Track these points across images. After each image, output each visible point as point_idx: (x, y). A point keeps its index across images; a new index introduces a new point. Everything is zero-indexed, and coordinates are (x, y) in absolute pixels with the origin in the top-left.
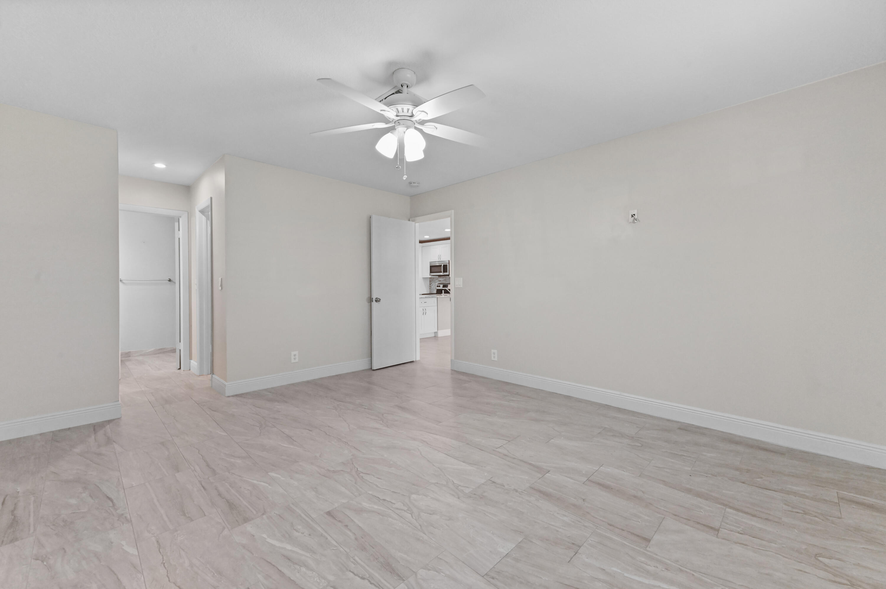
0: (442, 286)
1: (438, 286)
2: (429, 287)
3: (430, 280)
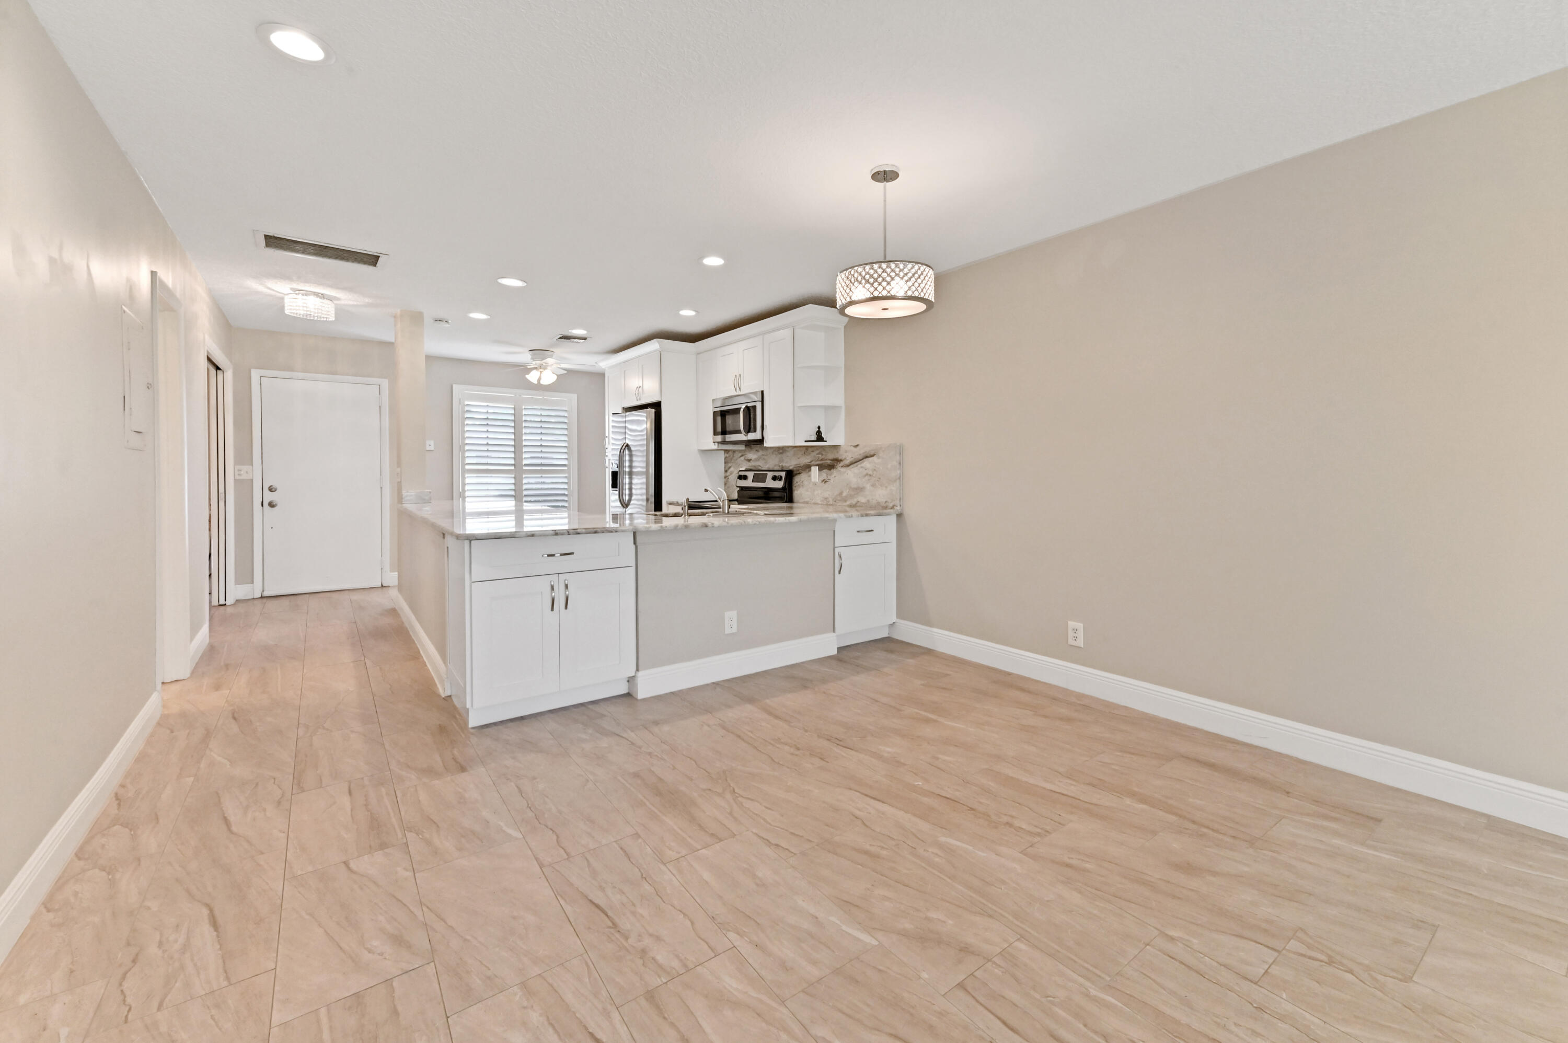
0: (750, 475)
1: (740, 477)
2: (723, 480)
3: (726, 458)
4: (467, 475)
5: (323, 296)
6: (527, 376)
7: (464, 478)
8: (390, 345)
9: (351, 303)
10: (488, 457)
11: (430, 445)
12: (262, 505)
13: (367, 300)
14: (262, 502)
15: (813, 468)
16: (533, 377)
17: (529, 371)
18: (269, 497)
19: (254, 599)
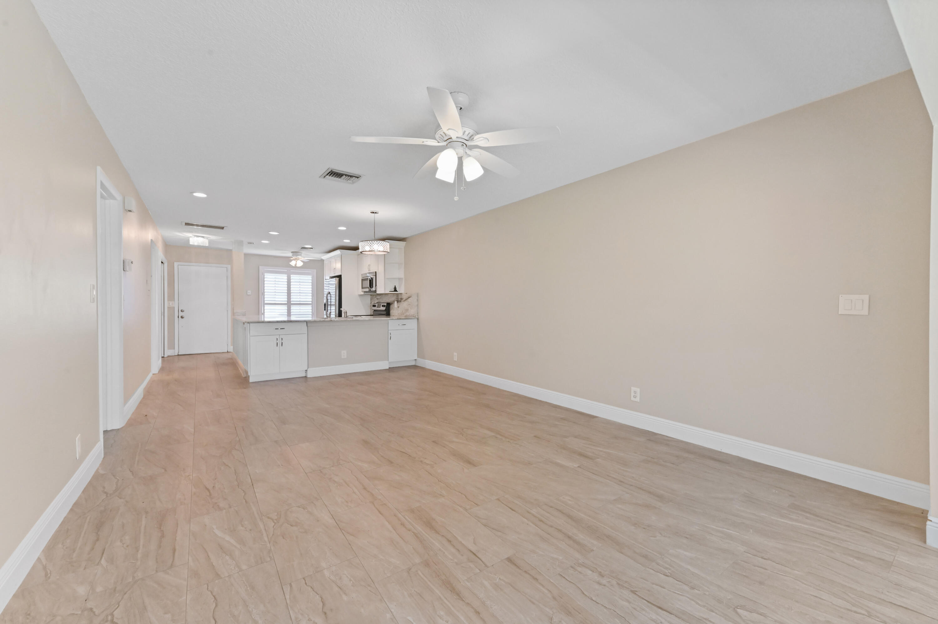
4: (265, 306)
5: (203, 237)
6: (290, 263)
7: (264, 307)
8: (231, 250)
9: (215, 238)
10: (275, 298)
11: (249, 292)
12: (178, 317)
13: (221, 238)
14: (178, 316)
15: (395, 302)
16: (293, 263)
17: (291, 261)
18: (181, 314)
19: (175, 356)
